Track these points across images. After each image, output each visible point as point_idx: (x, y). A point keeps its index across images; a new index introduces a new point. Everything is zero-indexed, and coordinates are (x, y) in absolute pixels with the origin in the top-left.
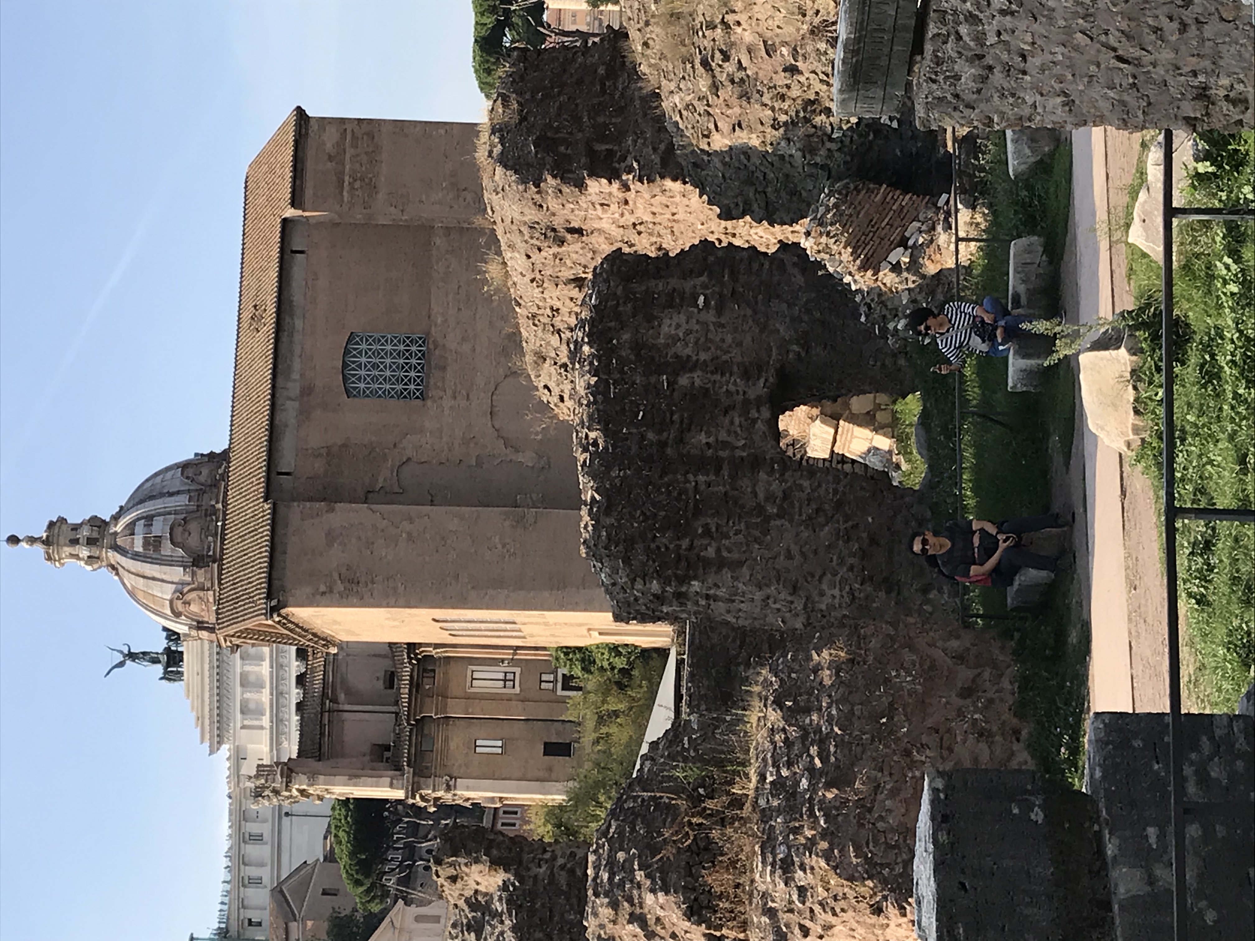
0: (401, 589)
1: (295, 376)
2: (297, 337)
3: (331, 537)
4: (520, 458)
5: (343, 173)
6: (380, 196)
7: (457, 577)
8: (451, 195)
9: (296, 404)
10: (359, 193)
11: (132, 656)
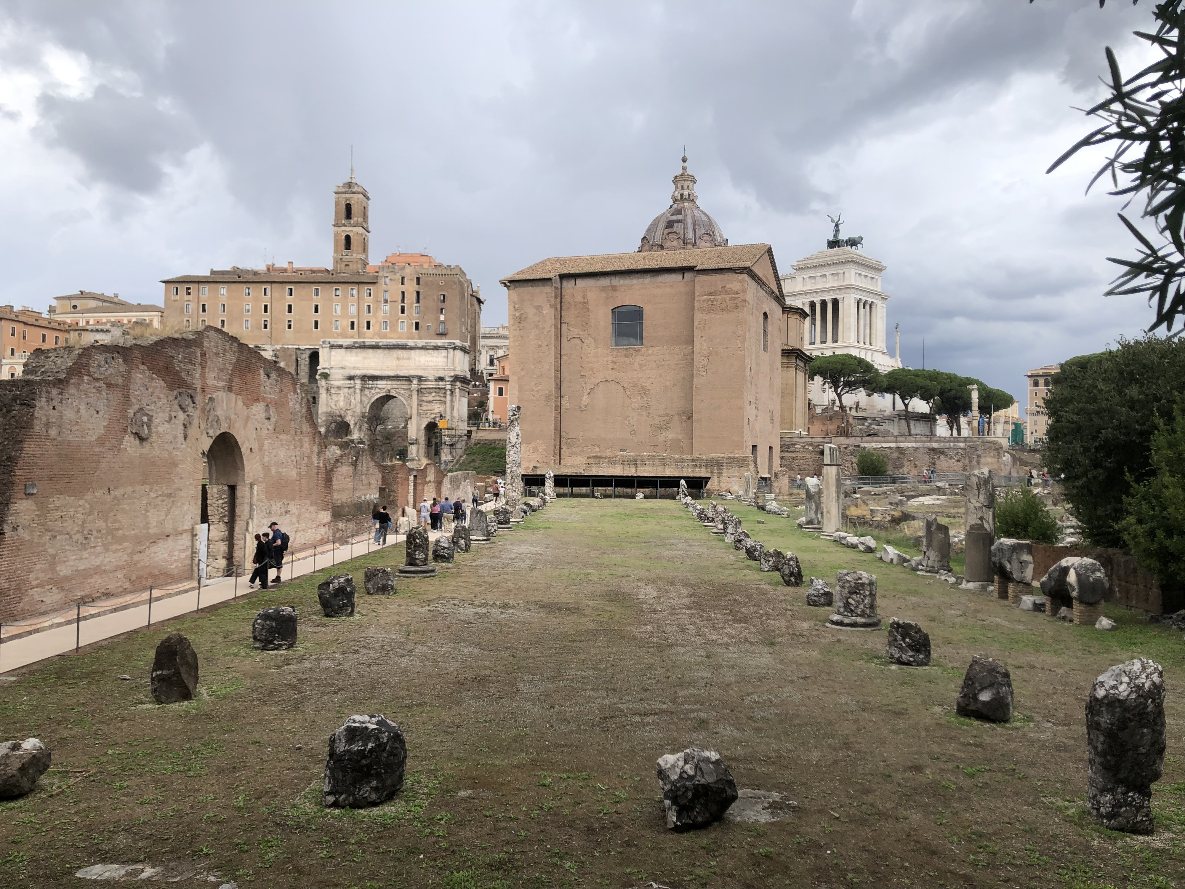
0: (517, 344)
1: (622, 282)
2: (641, 280)
3: (539, 308)
4: (585, 396)
5: (716, 294)
6: (704, 315)
7: (523, 369)
8: (705, 352)
9: (608, 284)
10: (706, 304)
11: (837, 225)
